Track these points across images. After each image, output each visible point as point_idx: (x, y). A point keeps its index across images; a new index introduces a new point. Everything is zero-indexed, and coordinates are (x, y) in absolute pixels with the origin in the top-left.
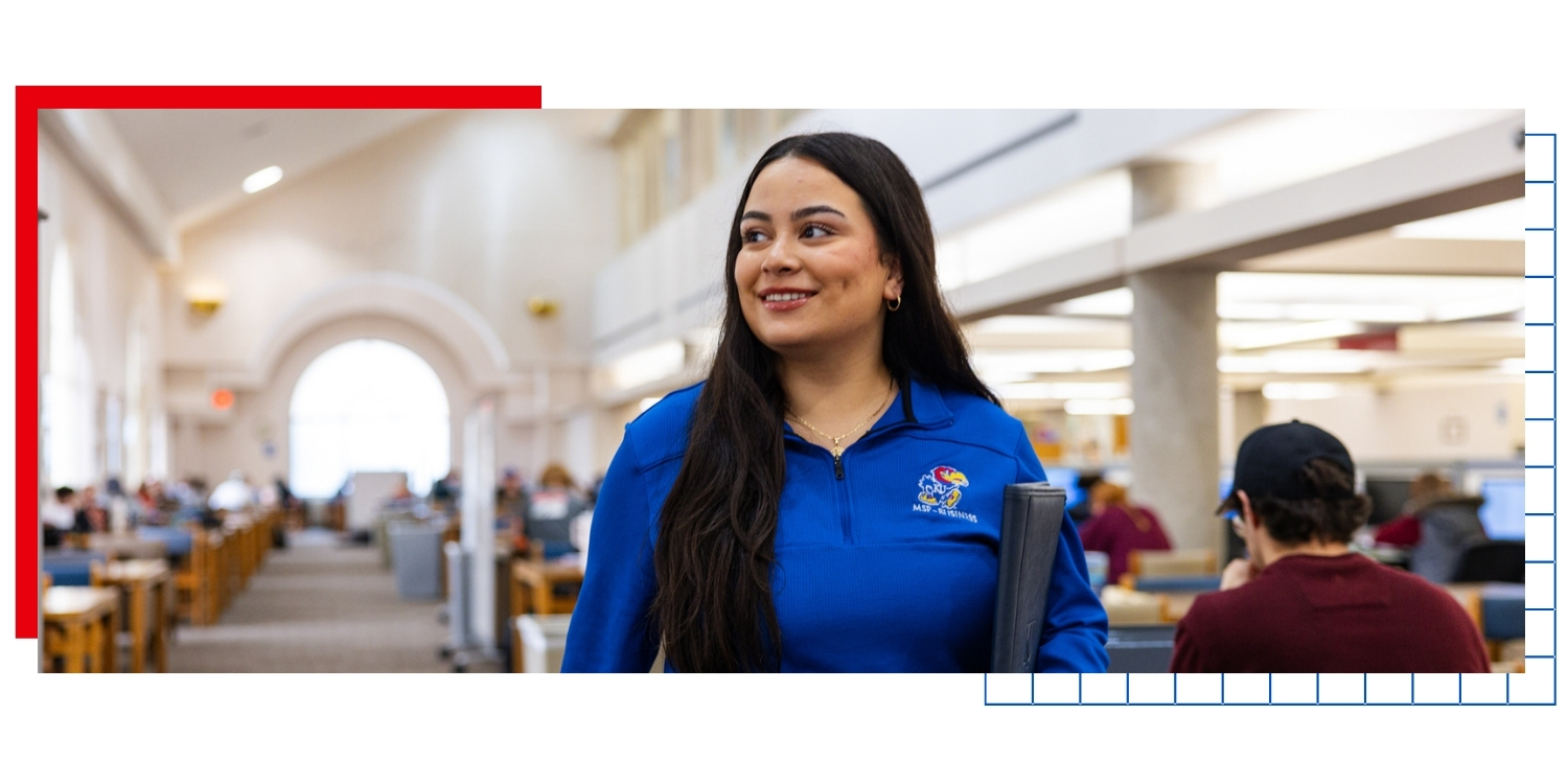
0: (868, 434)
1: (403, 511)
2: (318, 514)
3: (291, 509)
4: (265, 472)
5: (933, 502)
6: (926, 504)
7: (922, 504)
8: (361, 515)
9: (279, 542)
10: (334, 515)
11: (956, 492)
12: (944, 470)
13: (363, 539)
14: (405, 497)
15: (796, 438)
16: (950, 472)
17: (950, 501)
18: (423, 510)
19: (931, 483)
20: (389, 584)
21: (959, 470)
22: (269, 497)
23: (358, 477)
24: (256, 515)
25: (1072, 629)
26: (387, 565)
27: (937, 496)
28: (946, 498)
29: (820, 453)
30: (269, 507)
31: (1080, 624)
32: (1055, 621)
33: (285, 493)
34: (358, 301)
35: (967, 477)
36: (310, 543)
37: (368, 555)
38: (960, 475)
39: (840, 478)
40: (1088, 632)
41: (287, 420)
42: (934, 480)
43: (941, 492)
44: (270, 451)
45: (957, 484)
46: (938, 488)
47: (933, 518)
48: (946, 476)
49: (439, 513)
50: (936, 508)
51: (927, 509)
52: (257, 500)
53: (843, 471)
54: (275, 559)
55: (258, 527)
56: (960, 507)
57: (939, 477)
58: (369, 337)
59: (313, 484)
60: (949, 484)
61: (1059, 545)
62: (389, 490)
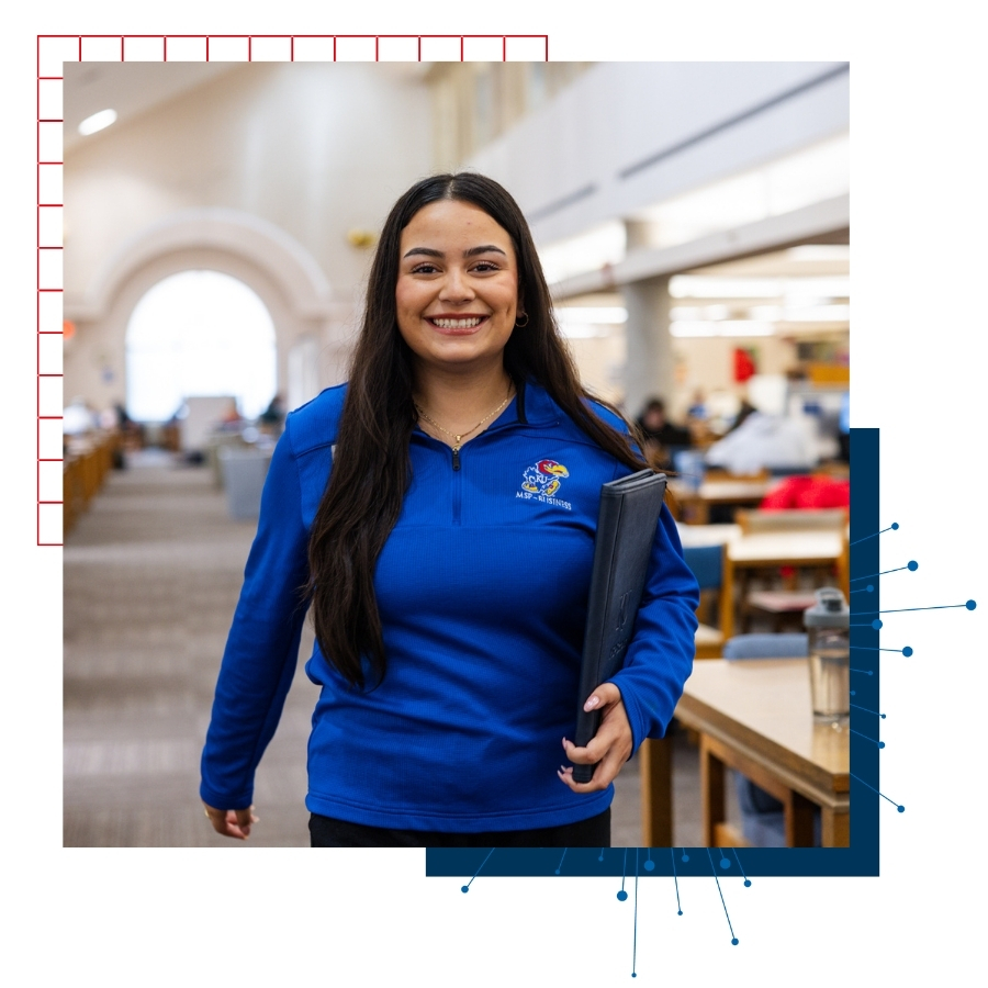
0: (484, 432)
1: (233, 434)
2: (154, 435)
3: (129, 432)
4: (104, 397)
5: (535, 490)
6: (528, 491)
7: (524, 492)
8: (194, 438)
9: (118, 463)
10: (169, 438)
11: (556, 483)
12: (547, 463)
13: (197, 459)
14: (234, 420)
15: (422, 434)
16: (553, 464)
17: (550, 490)
18: (252, 434)
19: (534, 474)
20: (220, 505)
21: (561, 464)
22: (109, 419)
23: (190, 401)
24: (97, 440)
25: (669, 597)
26: (219, 485)
27: (539, 485)
28: (547, 487)
29: (441, 447)
30: (108, 431)
31: (675, 593)
32: (653, 590)
33: (123, 417)
34: (188, 235)
35: (568, 470)
36: (148, 463)
37: (200, 476)
38: (562, 468)
39: (456, 469)
40: (680, 599)
41: (124, 349)
42: (537, 472)
43: (542, 482)
44: (108, 377)
45: (558, 475)
46: (540, 478)
47: (533, 503)
48: (549, 469)
49: (267, 437)
50: (536, 495)
51: (528, 497)
52: (98, 425)
53: (460, 463)
54: (116, 480)
55: (99, 451)
56: (558, 496)
57: (542, 470)
58: (200, 268)
59: (150, 408)
60: (550, 475)
61: (658, 527)
62: (219, 414)
